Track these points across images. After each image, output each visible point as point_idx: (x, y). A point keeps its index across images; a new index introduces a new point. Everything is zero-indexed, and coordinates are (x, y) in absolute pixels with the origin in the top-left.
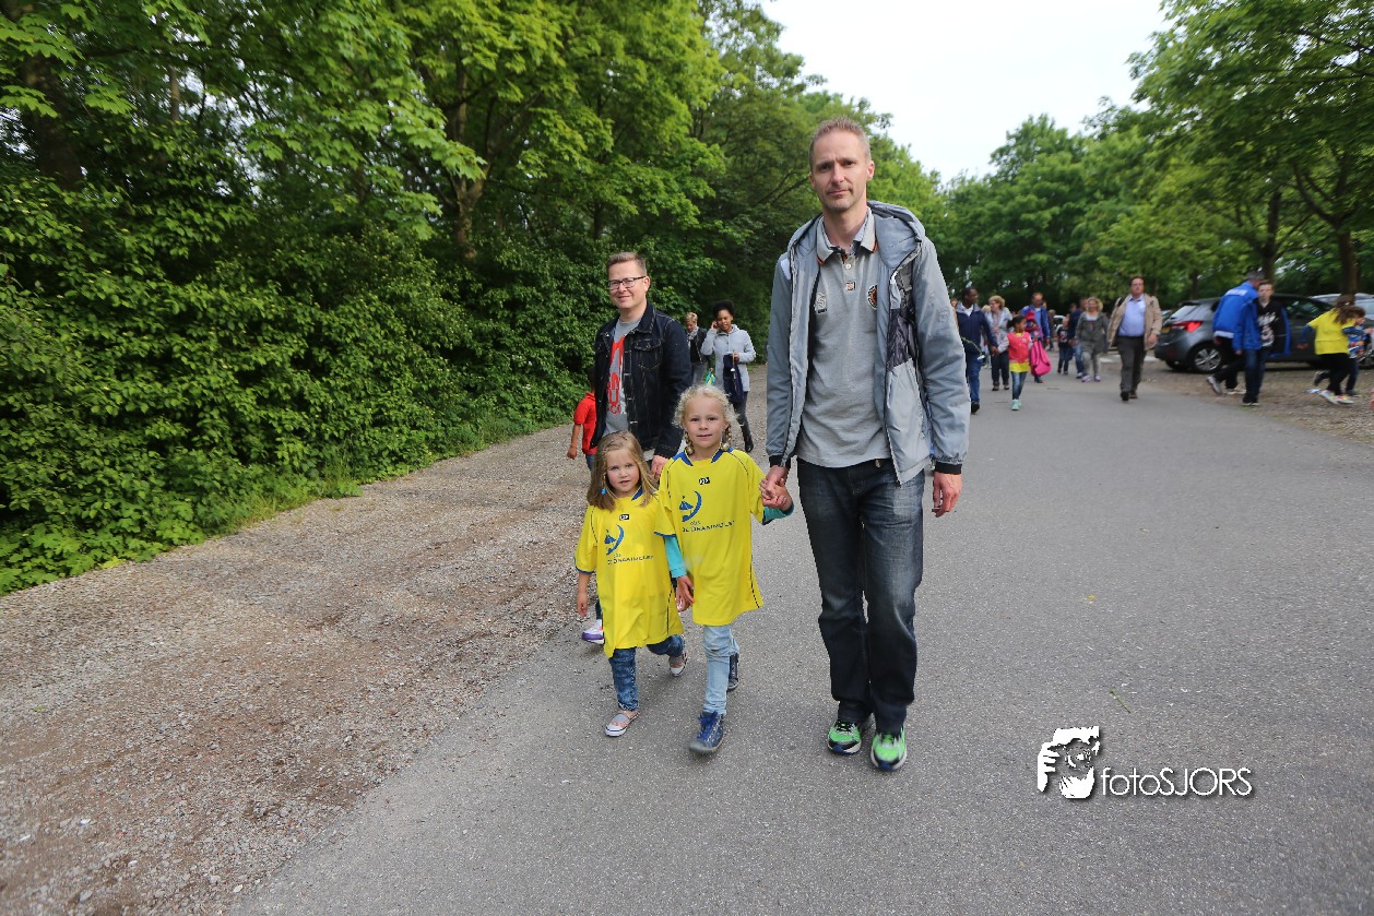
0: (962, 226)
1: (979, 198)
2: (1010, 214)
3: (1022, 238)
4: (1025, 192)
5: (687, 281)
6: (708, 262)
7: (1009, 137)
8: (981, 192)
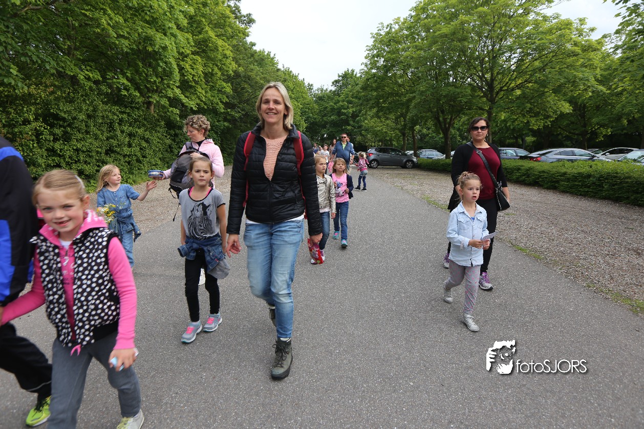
0: (321, 111)
1: (328, 99)
2: (338, 109)
3: (342, 119)
4: (343, 101)
5: (217, 130)
6: (226, 124)
7: (339, 76)
8: (329, 97)
